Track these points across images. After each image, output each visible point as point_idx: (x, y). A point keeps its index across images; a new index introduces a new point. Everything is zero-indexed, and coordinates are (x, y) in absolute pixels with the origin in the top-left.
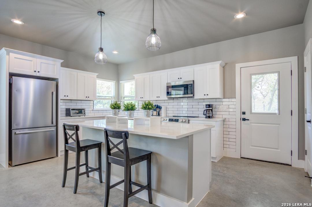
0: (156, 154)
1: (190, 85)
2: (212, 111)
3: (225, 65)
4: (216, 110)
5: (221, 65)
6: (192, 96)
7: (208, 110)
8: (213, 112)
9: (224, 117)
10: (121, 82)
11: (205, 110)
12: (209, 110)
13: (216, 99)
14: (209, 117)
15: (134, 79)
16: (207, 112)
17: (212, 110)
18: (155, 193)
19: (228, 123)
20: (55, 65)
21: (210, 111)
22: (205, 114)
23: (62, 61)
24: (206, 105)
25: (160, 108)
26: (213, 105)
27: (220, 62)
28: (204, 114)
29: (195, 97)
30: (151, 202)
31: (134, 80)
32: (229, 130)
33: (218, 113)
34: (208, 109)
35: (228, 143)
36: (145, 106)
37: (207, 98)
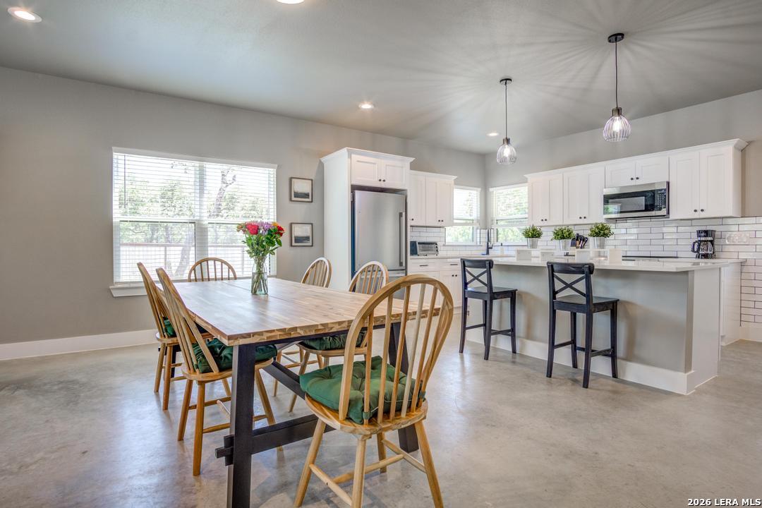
0: (626, 303)
1: (659, 192)
2: (713, 245)
3: (747, 146)
4: (722, 241)
5: (736, 147)
6: (665, 214)
7: (703, 241)
8: (716, 246)
9: (743, 256)
10: (491, 190)
11: (696, 242)
12: (705, 241)
13: (723, 218)
14: (706, 256)
15: (526, 182)
16: (699, 245)
17: (712, 242)
18: (624, 362)
19: (752, 269)
20: (402, 167)
21: (709, 243)
22: (696, 250)
23: (412, 159)
24: (699, 232)
25: (583, 241)
26: (715, 231)
27: (735, 141)
28: (693, 251)
29: (672, 216)
30: (615, 375)
31: (527, 184)
32: (755, 283)
33: (727, 248)
34: (703, 239)
35: (752, 312)
36: (597, 231)
37: (701, 216)
